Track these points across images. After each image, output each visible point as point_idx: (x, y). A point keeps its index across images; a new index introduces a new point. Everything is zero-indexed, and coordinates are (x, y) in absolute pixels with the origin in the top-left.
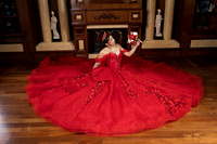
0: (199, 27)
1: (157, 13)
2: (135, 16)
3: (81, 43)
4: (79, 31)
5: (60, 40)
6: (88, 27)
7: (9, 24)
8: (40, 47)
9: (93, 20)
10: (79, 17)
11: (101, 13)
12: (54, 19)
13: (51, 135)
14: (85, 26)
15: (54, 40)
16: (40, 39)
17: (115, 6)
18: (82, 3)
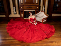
1: (43, 7)
2: (37, 7)
3: (22, 15)
4: (21, 11)
5: (16, 14)
6: (24, 10)
7: (1, 9)
8: (10, 16)
9: (25, 8)
10: (22, 7)
11: (28, 6)
13: (14, 43)
14: (23, 10)
15: (14, 14)
16: (10, 13)
17: (32, 4)
18: (23, 3)
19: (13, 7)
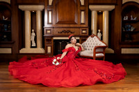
0: (126, 41)
3: (49, 48)
4: (48, 40)
5: (36, 47)
6: (54, 38)
7: (5, 36)
8: (23, 51)
9: (57, 33)
10: (49, 32)
11: (62, 30)
12: (34, 34)
14: (52, 37)
16: (23, 46)
17: (72, 26)
18: (51, 24)
19: (32, 32)
